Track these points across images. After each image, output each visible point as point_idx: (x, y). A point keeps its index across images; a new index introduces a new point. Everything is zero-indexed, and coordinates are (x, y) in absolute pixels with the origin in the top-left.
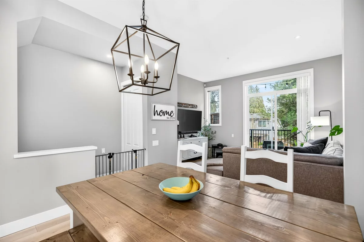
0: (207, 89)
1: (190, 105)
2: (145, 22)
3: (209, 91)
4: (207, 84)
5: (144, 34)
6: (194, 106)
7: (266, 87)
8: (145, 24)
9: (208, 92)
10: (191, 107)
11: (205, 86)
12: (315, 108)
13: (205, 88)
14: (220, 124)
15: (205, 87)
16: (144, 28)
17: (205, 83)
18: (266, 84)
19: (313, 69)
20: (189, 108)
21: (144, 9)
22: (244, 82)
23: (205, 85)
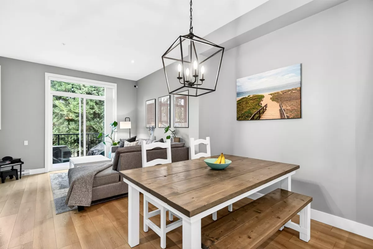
5: (191, 41)
8: (193, 33)
16: (191, 36)
21: (191, 18)
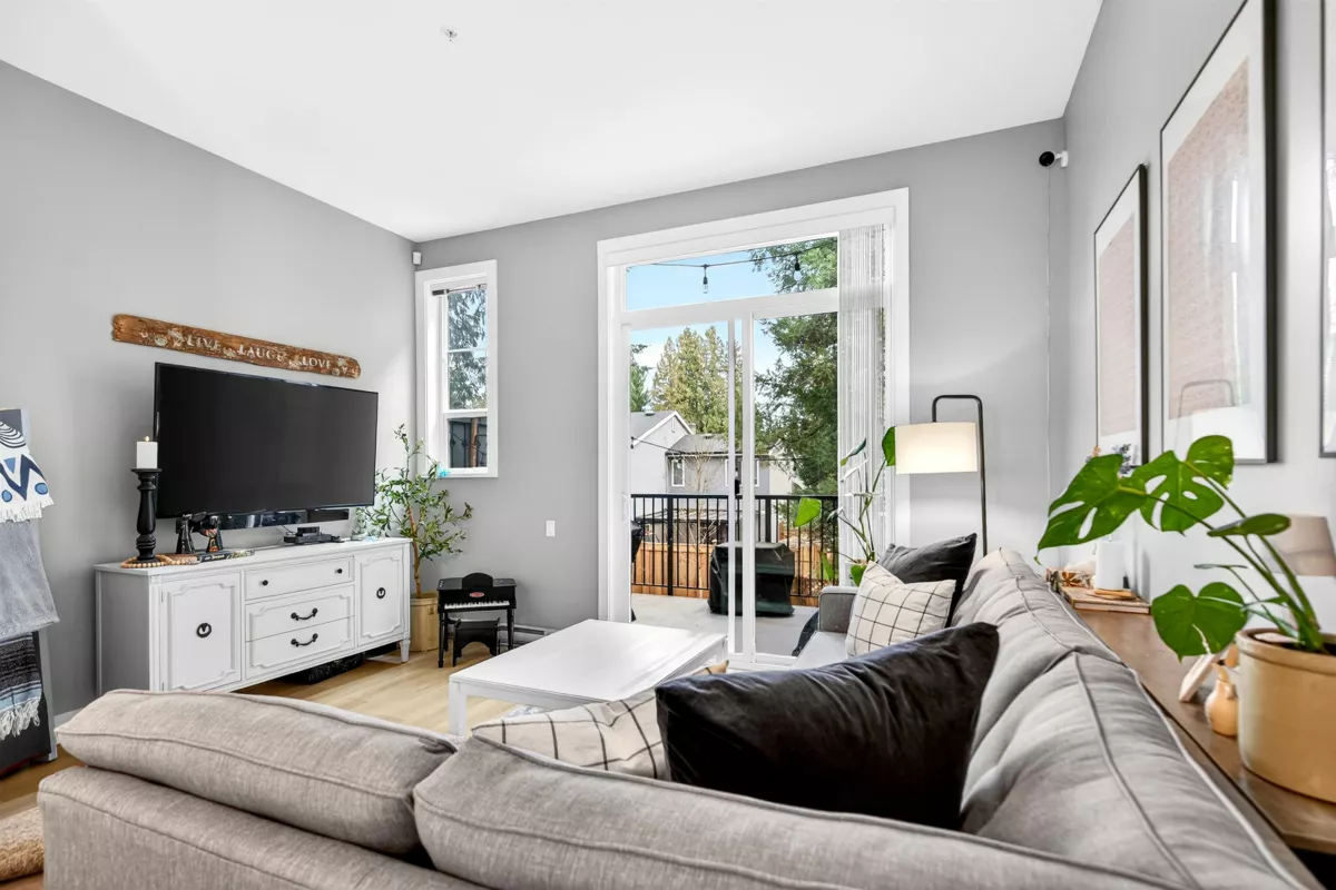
0: (429, 280)
1: (292, 352)
3: (440, 292)
4: (425, 253)
6: (334, 365)
7: (705, 282)
9: (435, 293)
10: (303, 369)
11: (417, 260)
12: (912, 388)
13: (419, 274)
14: (489, 470)
15: (417, 268)
17: (416, 246)
18: (705, 266)
19: (904, 192)
20: (287, 368)
22: (604, 246)
23: (417, 256)
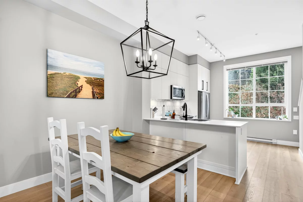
2: (148, 23)
8: (148, 25)
16: (147, 27)
